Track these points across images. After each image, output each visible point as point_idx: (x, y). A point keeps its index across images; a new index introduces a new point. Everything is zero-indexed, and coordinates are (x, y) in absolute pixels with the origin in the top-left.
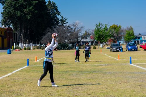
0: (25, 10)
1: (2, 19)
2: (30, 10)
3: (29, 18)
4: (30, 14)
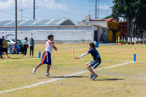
0: (132, 4)
1: (112, 13)
2: (138, 4)
3: (136, 12)
4: (137, 8)
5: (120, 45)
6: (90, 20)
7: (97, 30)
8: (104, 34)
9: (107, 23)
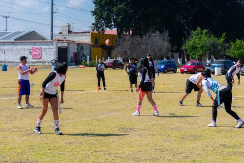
2: (121, 8)
3: (119, 20)
5: (82, 67)
6: (70, 32)
7: (67, 47)
8: (81, 52)
9: (90, 37)
